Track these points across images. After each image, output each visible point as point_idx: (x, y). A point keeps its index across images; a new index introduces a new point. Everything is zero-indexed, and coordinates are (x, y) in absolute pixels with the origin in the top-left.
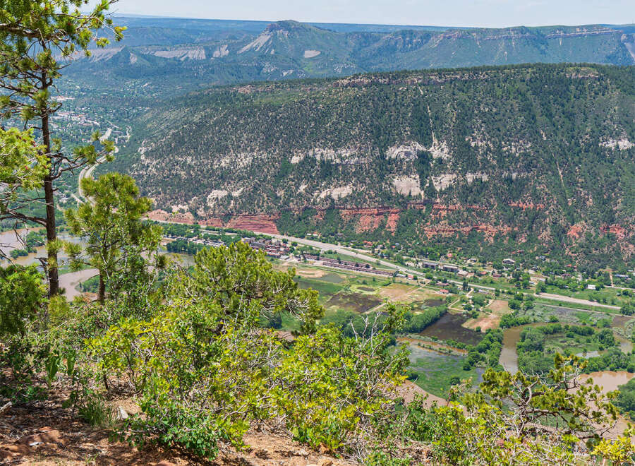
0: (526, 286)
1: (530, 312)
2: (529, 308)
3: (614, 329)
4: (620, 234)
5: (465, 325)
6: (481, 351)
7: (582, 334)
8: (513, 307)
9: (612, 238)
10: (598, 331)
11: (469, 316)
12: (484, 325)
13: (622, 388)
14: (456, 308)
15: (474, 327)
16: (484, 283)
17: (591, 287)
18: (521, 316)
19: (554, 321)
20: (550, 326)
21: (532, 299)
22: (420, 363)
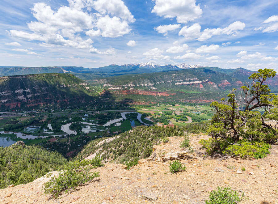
0: (51, 112)
1: (52, 117)
2: (52, 116)
3: (68, 116)
4: (66, 101)
5: (39, 122)
6: (43, 125)
7: (62, 118)
8: (49, 116)
9: (65, 102)
10: (65, 117)
11: (40, 120)
12: (43, 121)
13: (71, 125)
14: (37, 119)
15: (41, 121)
16: (42, 113)
17: (63, 110)
18: (51, 118)
19: (57, 117)
20: (56, 118)
21: (52, 114)
22: (31, 130)
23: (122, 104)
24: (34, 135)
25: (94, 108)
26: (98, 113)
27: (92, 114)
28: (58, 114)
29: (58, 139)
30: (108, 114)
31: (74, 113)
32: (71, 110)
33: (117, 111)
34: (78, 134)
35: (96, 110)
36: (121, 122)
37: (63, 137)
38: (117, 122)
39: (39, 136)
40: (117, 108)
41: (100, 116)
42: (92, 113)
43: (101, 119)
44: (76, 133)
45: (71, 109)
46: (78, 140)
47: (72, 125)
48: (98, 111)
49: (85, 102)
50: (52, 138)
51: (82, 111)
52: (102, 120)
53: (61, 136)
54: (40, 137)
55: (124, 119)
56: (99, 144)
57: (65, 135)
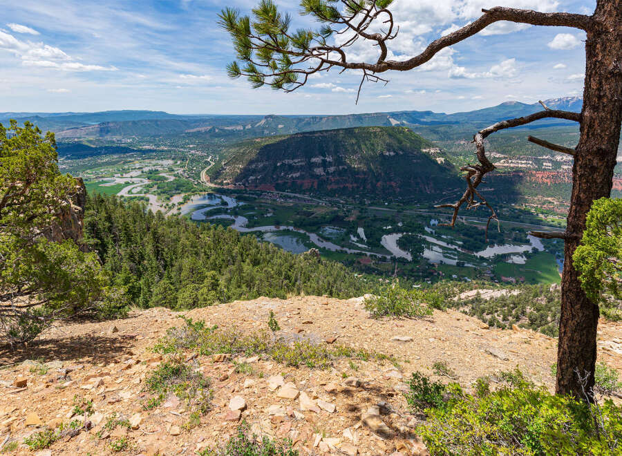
0: (364, 204)
1: (366, 214)
2: (365, 212)
3: (396, 218)
4: (394, 185)
5: (344, 220)
6: (351, 228)
7: (385, 220)
8: (360, 212)
9: (392, 186)
10: (390, 219)
11: (346, 217)
12: (351, 219)
13: (400, 238)
14: (341, 214)
15: (348, 220)
16: (350, 204)
17: (386, 204)
18: (364, 215)
19: (375, 216)
20: (374, 218)
21: (367, 209)
22: (331, 234)
23: (533, 207)
24: (335, 243)
26: (464, 220)
28: (377, 210)
29: (374, 262)
30: (488, 229)
31: (408, 212)
32: (402, 205)
33: (517, 224)
34: (415, 261)
36: (526, 254)
37: (384, 259)
38: (515, 254)
39: (343, 247)
40: (515, 215)
41: (468, 230)
43: (471, 236)
44: (409, 258)
45: (404, 203)
46: (414, 274)
47: (403, 237)
48: (464, 217)
49: (433, 191)
50: (363, 257)
51: (427, 210)
52: (472, 239)
53: (379, 256)
54: (345, 249)
55: (535, 250)
56: (463, 296)
57: (389, 257)
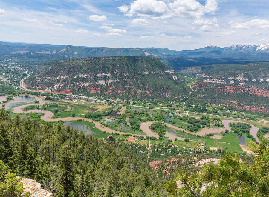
0: (129, 104)
1: (131, 110)
2: (130, 109)
3: (148, 112)
4: (148, 92)
5: (117, 113)
6: (121, 119)
7: (142, 114)
8: (127, 109)
9: (146, 93)
10: (145, 113)
11: (118, 111)
12: (121, 113)
13: (151, 125)
14: (115, 110)
15: (119, 114)
16: (120, 104)
17: (143, 103)
18: (129, 111)
19: (136, 111)
20: (135, 112)
21: (131, 107)
22: (108, 122)
23: (225, 106)
24: (111, 128)
25: (182, 107)
26: (187, 114)
27: (179, 115)
28: (137, 107)
29: (136, 140)
30: (201, 119)
31: (155, 109)
32: (152, 104)
33: (216, 116)
34: (161, 139)
35: (184, 110)
36: (222, 133)
37: (142, 138)
38: (217, 134)
39: (116, 130)
40: (215, 111)
41: (190, 120)
42: (179, 113)
43: (192, 123)
44: (157, 137)
45: (153, 103)
46: (161, 147)
47: (153, 124)
48: (188, 112)
49: (170, 96)
50: (130, 137)
51: (166, 108)
52: (192, 125)
53: (139, 136)
54: (117, 132)
55: (227, 132)
57: (145, 137)
